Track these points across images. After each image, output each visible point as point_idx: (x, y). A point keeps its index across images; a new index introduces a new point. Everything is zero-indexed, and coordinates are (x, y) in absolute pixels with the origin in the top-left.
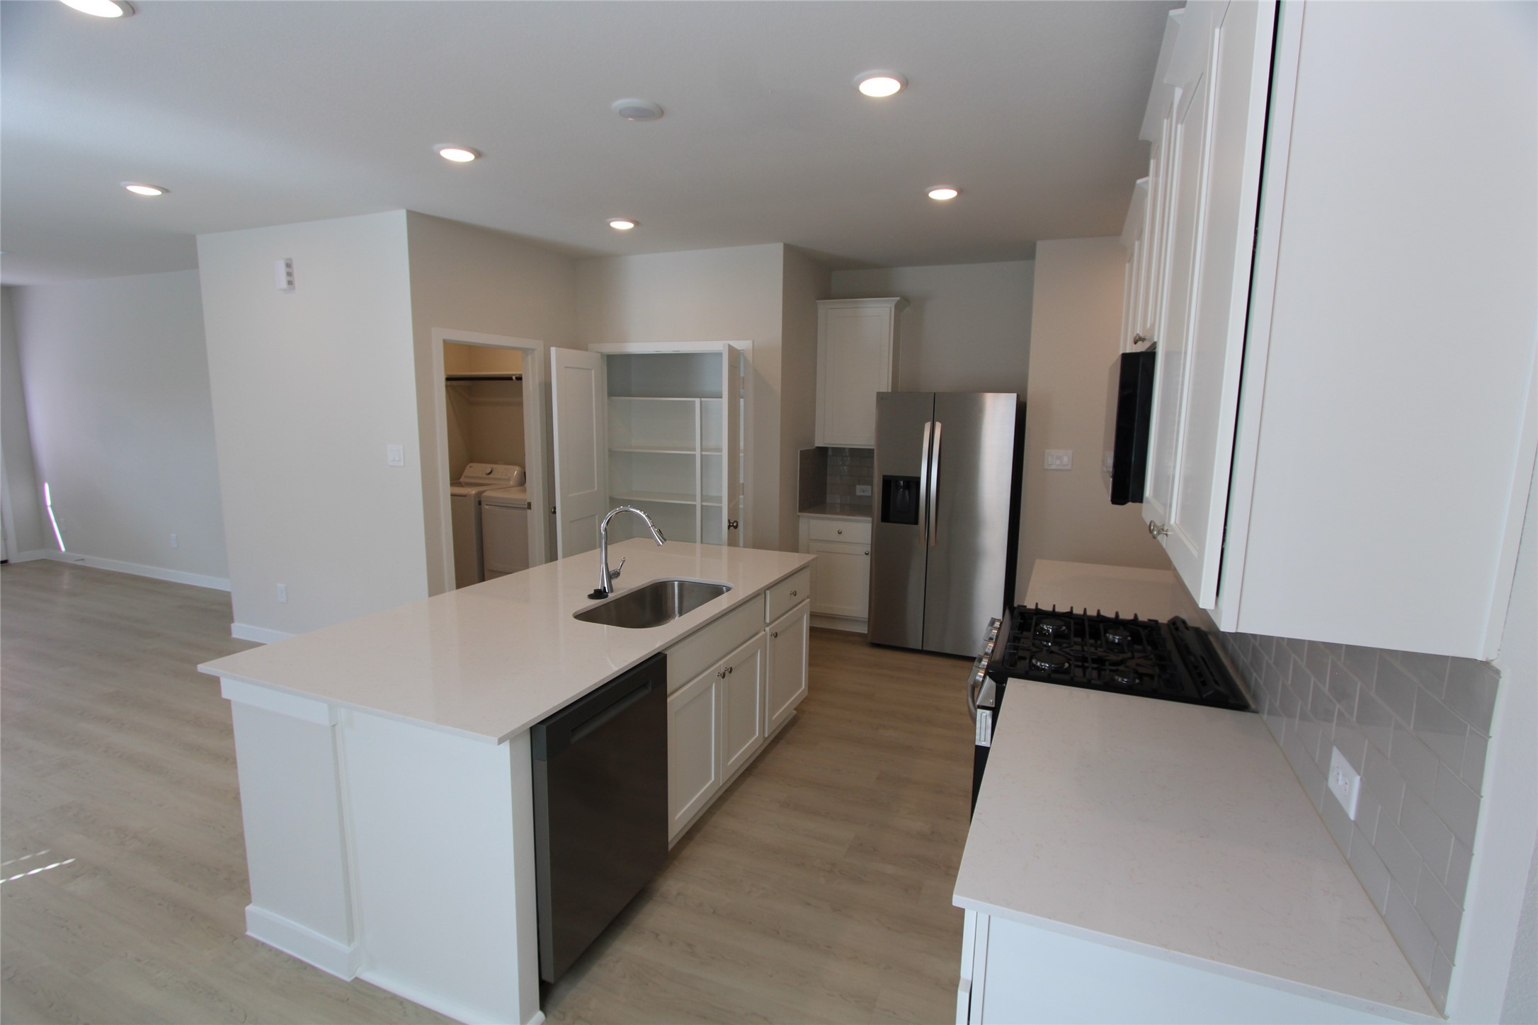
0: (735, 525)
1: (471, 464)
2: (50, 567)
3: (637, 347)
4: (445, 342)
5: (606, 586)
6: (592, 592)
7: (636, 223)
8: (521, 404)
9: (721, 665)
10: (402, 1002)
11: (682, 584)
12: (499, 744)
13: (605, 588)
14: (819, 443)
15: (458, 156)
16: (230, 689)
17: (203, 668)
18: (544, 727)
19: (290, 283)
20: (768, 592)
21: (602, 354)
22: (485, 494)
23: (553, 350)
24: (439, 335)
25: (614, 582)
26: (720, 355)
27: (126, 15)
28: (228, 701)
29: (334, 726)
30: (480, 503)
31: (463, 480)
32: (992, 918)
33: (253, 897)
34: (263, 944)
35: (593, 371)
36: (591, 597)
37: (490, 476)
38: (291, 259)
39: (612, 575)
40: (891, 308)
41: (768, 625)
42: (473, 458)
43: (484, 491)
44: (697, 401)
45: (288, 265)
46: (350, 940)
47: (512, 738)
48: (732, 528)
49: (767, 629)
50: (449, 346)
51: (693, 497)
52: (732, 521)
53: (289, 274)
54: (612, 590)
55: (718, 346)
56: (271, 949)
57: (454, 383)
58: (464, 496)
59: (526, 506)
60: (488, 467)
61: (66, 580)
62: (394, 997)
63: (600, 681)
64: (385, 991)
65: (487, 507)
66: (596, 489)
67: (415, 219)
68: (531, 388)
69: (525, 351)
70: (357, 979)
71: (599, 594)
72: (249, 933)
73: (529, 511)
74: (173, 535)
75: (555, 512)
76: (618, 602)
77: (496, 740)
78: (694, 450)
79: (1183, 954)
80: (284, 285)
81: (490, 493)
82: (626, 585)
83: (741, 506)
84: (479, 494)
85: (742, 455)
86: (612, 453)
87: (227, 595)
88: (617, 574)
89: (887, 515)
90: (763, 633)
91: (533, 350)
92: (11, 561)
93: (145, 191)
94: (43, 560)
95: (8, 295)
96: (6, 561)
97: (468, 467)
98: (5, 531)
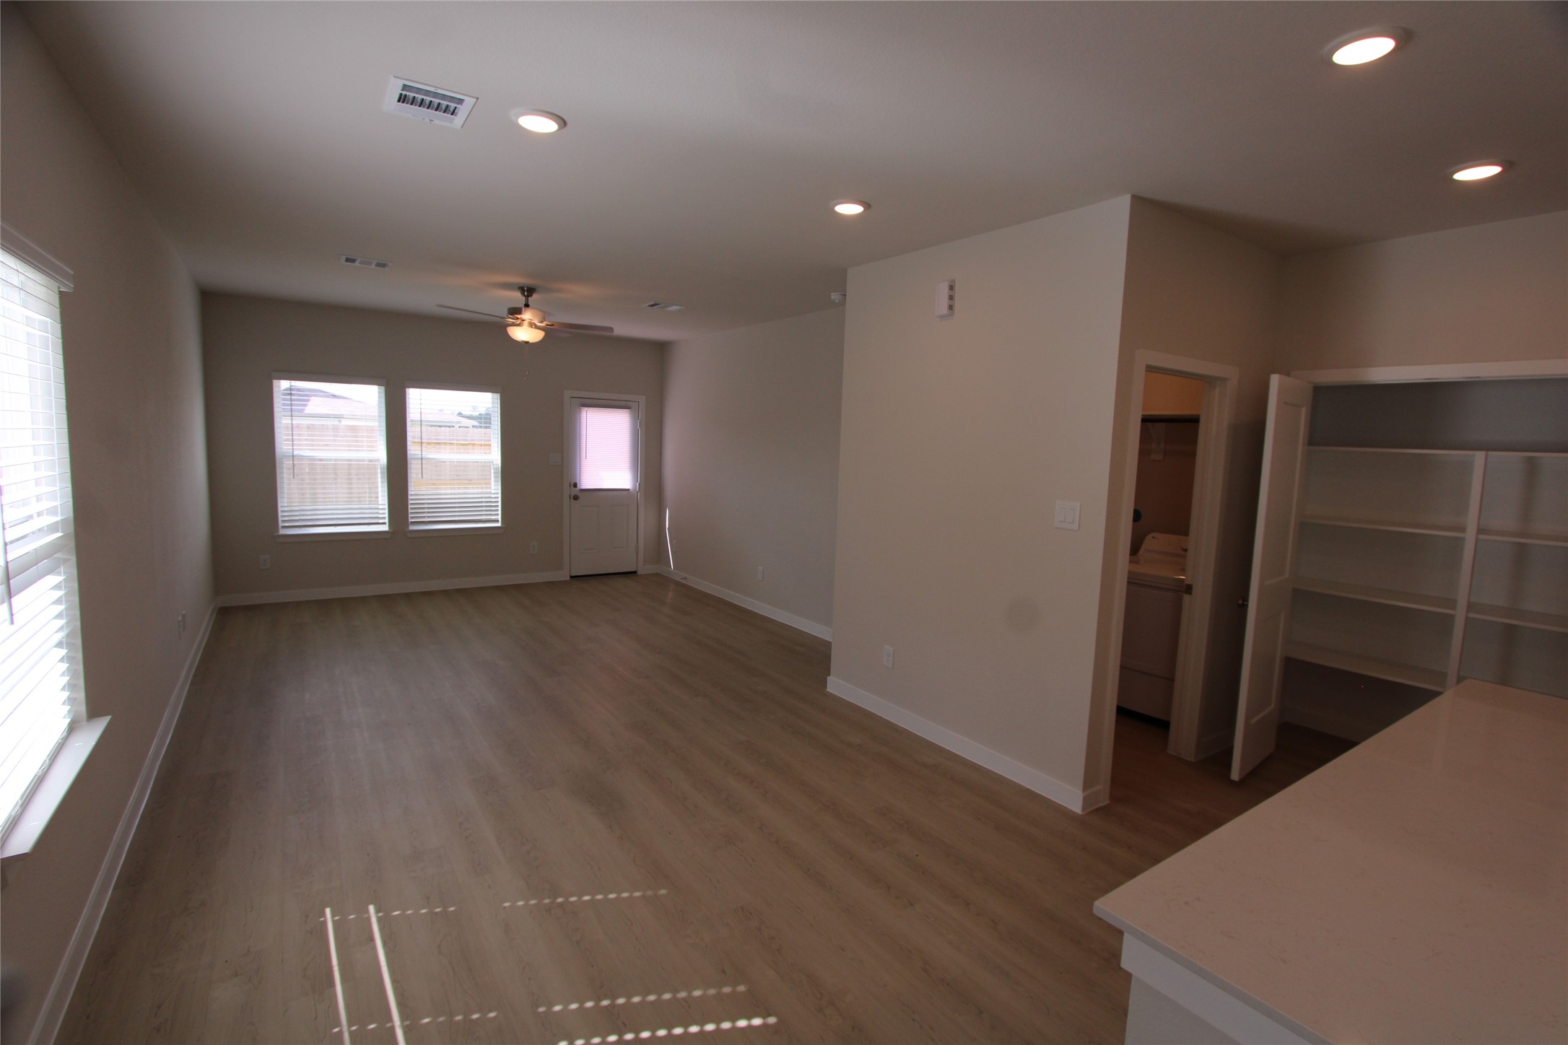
3: (1386, 373)
4: (1148, 366)
7: (1507, 165)
19: (951, 307)
21: (1313, 384)
23: (1273, 378)
24: (1142, 359)
28: (1128, 976)
35: (1301, 409)
38: (954, 281)
44: (1479, 455)
45: (951, 288)
50: (1151, 373)
51: (1454, 604)
53: (951, 298)
59: (1186, 590)
66: (1287, 576)
67: (1142, 207)
68: (1212, 432)
69: (1214, 381)
73: (1187, 596)
74: (760, 568)
78: (1466, 531)
80: (942, 311)
91: (1225, 379)
92: (639, 573)
93: (849, 209)
94: (657, 574)
95: (661, 350)
96: (635, 572)
97: (1149, 537)
98: (637, 547)
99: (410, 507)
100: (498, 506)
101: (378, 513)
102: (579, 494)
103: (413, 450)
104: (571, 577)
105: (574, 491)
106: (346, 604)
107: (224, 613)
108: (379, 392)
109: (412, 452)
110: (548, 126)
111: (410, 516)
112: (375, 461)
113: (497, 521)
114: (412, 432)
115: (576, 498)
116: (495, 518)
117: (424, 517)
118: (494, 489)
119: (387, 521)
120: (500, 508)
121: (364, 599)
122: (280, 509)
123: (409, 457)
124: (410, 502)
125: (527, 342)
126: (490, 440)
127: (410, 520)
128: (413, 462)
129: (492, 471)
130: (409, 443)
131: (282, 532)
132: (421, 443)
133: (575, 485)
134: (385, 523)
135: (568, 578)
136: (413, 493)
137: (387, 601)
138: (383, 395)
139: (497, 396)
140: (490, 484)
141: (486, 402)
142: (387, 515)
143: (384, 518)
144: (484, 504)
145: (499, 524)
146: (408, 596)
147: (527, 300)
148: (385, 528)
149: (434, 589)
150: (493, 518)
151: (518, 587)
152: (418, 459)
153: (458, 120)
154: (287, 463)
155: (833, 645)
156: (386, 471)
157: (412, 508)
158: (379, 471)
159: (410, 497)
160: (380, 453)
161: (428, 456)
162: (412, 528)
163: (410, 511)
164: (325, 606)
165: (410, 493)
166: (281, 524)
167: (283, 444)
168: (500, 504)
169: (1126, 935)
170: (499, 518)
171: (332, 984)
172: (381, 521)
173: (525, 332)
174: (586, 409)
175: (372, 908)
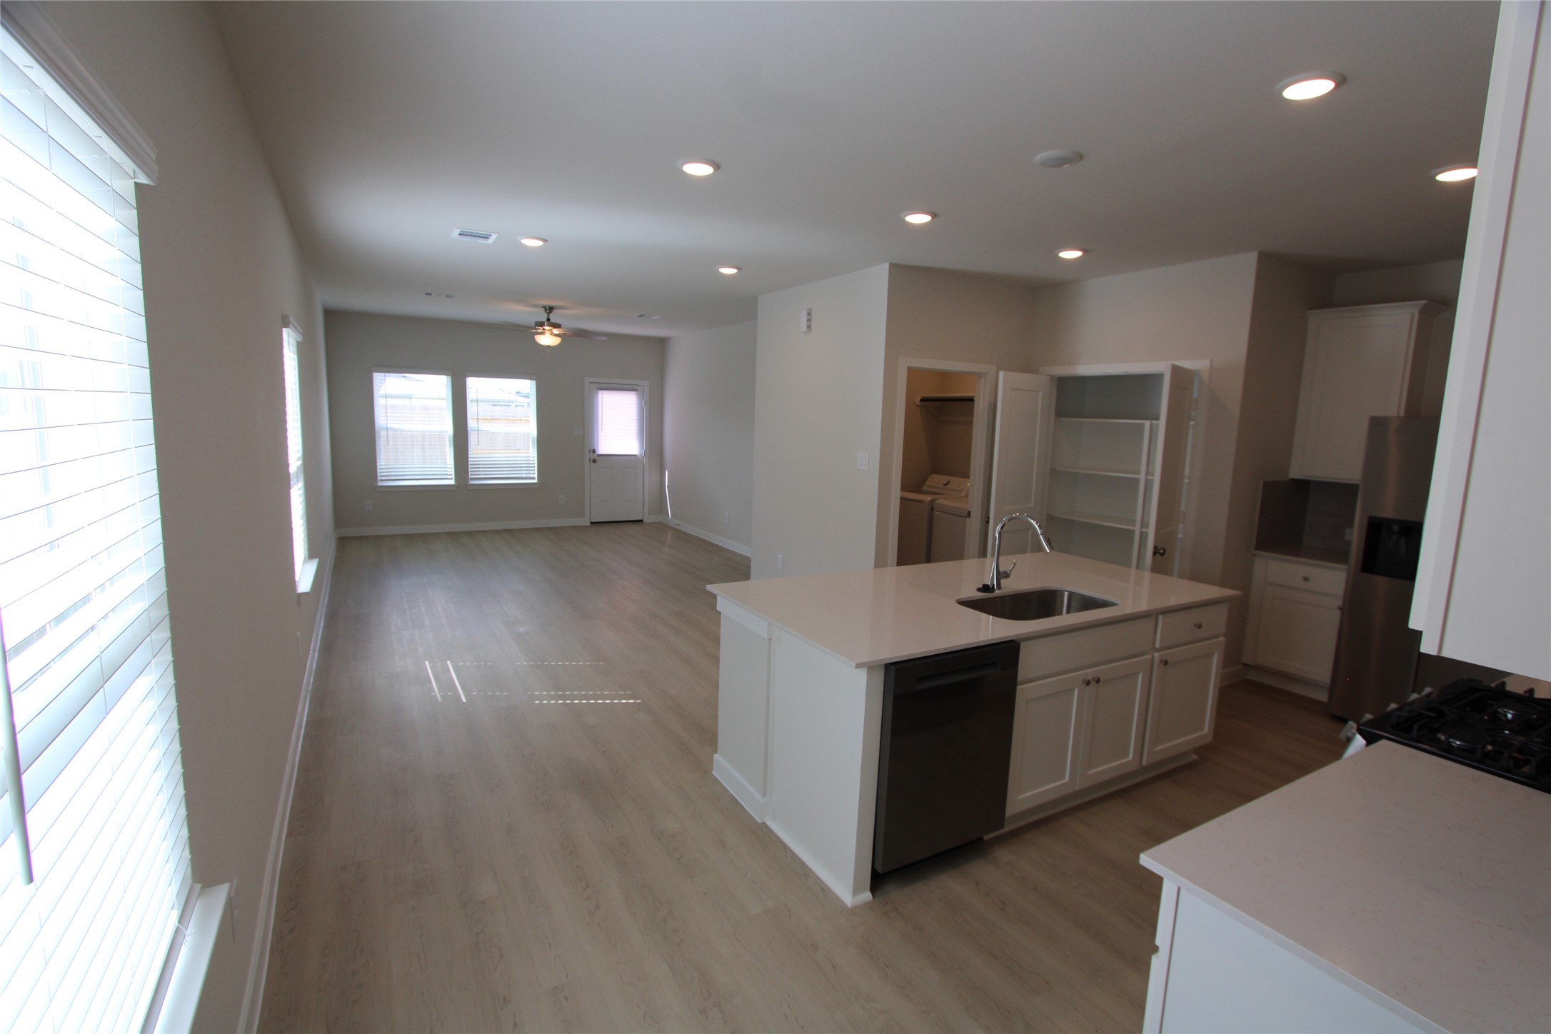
0: (1161, 551)
1: (933, 475)
2: (662, 527)
3: (1086, 369)
4: (909, 368)
5: (995, 583)
6: (981, 586)
7: (1085, 251)
8: (971, 423)
9: (1089, 673)
10: (786, 847)
11: (1071, 595)
12: (856, 668)
13: (994, 585)
14: (1296, 473)
15: (919, 219)
16: (722, 605)
17: (710, 588)
18: (893, 668)
19: (809, 327)
20: (1161, 617)
21: (1052, 377)
22: (937, 502)
23: (1001, 373)
24: (905, 363)
25: (1003, 582)
26: (1158, 377)
27: (715, 170)
28: (720, 613)
29: (770, 639)
30: (932, 510)
31: (924, 488)
32: (1182, 891)
33: (719, 750)
34: (719, 782)
35: (1041, 393)
36: (979, 590)
37: (946, 487)
38: (811, 309)
39: (1002, 575)
40: (1412, 316)
41: (1157, 650)
42: (936, 470)
43: (936, 500)
44: (1147, 423)
45: (809, 314)
46: (764, 795)
47: (871, 667)
48: (1158, 555)
49: (1156, 655)
50: (912, 372)
51: (1133, 523)
52: (1159, 548)
53: (809, 320)
54: (999, 587)
55: (1160, 366)
56: (722, 786)
57: (927, 404)
58: (921, 502)
59: (966, 515)
60: (945, 479)
61: (669, 538)
62: (782, 843)
63: (949, 648)
64: (778, 837)
65: (937, 513)
66: (1032, 504)
67: (893, 267)
68: (980, 408)
69: (979, 375)
70: (764, 823)
71: (986, 588)
72: (713, 773)
73: (968, 519)
74: (727, 513)
75: (988, 522)
76: (1002, 599)
77: (854, 664)
78: (1139, 473)
79: (1386, 996)
80: (804, 328)
81: (941, 501)
82: (1012, 585)
83: (1180, 536)
84: (932, 502)
85: (1186, 481)
86: (1054, 472)
87: (749, 559)
88: (1006, 575)
89: (1370, 563)
90: (1148, 657)
91: (986, 374)
92: (645, 521)
93: (729, 271)
94: (660, 523)
95: (661, 344)
96: (641, 521)
97: (930, 477)
98: (643, 501)
99: (470, 466)
100: (534, 467)
101: (447, 471)
102: (596, 458)
103: (471, 424)
104: (591, 523)
105: (594, 456)
106: (425, 537)
107: (343, 542)
108: (447, 381)
109: (472, 426)
110: (537, 243)
111: (470, 473)
112: (445, 432)
113: (534, 478)
114: (471, 409)
115: (594, 461)
116: (531, 475)
117: (480, 475)
118: (532, 454)
119: (453, 477)
120: (536, 469)
121: (437, 534)
122: (378, 467)
123: (469, 429)
124: (470, 463)
125: (549, 346)
126: (528, 417)
127: (470, 477)
128: (472, 433)
129: (531, 440)
130: (469, 419)
131: (380, 484)
132: (478, 419)
133: (594, 451)
134: (452, 479)
135: (589, 524)
136: (472, 456)
137: (453, 536)
138: (450, 383)
139: (534, 383)
140: (529, 449)
141: (527, 386)
142: (453, 473)
143: (451, 475)
144: (524, 465)
145: (536, 481)
146: (469, 533)
147: (549, 316)
148: (452, 482)
149: (488, 529)
150: (531, 476)
151: (549, 529)
152: (475, 430)
153: (491, 241)
154: (383, 433)
155: (752, 560)
156: (452, 439)
157: (471, 468)
158: (448, 439)
159: (470, 459)
160: (446, 426)
161: (482, 429)
162: (471, 482)
163: (470, 470)
164: (410, 538)
165: (470, 456)
166: (379, 478)
167: (381, 419)
168: (536, 465)
169: (719, 598)
170: (536, 476)
171: (430, 682)
172: (449, 477)
173: (547, 339)
174: (602, 391)
175: (449, 662)
